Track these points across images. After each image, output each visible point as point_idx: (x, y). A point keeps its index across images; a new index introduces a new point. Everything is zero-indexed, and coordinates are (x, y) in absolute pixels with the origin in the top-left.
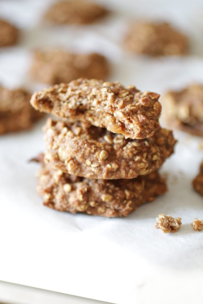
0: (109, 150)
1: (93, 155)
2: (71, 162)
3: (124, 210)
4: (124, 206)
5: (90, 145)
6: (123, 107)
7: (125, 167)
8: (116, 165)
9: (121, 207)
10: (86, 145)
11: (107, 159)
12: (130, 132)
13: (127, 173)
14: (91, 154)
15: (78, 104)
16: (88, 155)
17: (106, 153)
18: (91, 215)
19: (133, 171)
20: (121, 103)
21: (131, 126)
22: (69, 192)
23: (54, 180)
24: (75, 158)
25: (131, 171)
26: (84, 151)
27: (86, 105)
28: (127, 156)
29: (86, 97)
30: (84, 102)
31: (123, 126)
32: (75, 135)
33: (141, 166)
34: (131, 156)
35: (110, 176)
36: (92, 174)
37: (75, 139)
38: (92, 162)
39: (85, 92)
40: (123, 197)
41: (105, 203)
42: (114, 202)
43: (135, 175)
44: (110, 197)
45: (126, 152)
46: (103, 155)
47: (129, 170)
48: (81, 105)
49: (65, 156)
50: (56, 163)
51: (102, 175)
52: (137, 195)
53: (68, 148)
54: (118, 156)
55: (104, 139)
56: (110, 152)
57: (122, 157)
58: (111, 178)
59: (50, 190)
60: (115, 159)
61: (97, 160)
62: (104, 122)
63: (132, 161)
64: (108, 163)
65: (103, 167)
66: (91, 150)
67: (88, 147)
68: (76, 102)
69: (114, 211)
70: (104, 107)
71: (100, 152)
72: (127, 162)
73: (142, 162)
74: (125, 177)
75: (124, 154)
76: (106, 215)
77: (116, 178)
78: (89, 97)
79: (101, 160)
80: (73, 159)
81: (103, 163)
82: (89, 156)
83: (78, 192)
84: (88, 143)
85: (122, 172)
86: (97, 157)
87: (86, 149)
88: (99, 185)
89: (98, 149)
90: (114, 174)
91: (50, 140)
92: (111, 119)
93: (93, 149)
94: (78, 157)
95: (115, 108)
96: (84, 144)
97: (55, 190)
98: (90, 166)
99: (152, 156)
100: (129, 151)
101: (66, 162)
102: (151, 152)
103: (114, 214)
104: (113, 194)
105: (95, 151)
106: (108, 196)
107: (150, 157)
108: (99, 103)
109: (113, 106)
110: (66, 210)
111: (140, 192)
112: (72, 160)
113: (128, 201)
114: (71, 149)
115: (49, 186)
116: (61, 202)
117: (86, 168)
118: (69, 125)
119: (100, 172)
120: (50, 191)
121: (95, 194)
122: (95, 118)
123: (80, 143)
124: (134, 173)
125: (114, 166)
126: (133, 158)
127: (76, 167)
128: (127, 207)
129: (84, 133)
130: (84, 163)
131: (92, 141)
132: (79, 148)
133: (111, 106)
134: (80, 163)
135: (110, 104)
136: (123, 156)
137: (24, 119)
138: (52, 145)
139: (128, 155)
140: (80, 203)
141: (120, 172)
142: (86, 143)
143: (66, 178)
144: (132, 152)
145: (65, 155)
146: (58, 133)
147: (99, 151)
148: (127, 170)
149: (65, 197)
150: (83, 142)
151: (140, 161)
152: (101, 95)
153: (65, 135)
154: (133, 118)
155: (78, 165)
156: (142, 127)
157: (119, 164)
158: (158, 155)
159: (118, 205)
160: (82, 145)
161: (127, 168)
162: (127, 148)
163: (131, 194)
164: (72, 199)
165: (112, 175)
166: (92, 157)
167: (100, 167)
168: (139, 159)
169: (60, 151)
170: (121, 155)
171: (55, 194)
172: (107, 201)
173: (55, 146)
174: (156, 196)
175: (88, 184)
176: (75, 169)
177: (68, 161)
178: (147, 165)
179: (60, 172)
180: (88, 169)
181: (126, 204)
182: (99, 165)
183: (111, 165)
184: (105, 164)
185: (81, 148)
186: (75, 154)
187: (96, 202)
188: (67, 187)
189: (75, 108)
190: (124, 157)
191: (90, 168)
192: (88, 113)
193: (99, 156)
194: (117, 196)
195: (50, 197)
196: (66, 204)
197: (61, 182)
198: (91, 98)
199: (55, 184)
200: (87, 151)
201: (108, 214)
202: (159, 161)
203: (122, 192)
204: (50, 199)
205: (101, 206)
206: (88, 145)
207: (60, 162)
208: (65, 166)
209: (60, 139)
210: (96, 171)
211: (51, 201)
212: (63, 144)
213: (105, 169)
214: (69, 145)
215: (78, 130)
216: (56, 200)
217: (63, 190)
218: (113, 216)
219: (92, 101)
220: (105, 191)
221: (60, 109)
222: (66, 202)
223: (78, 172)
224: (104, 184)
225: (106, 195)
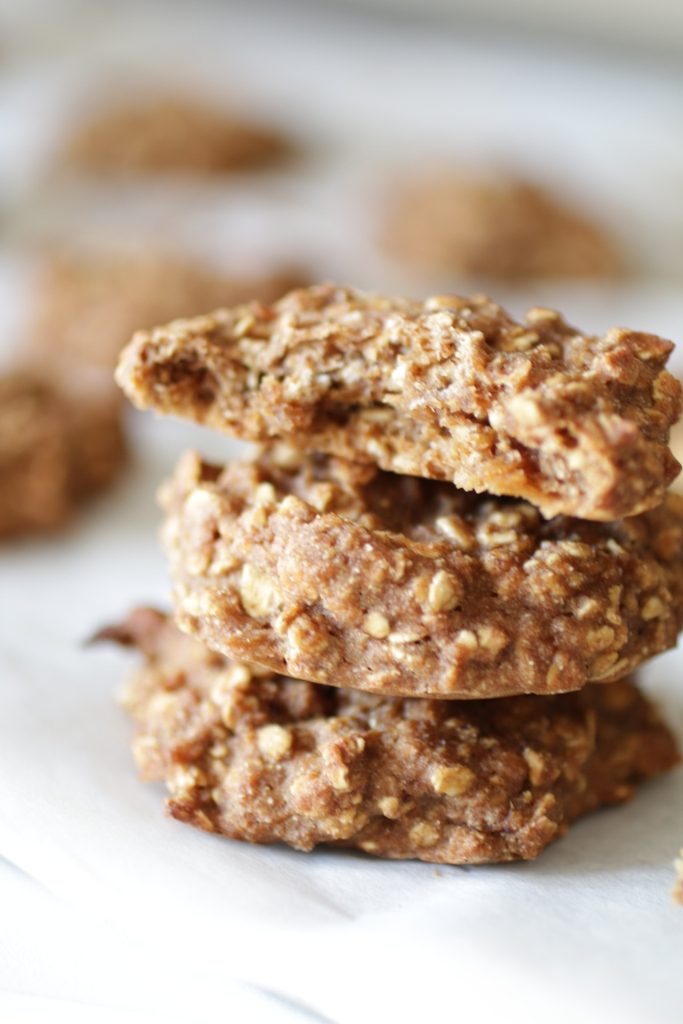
0: (467, 571)
1: (399, 592)
2: (302, 622)
3: (525, 831)
4: (527, 812)
5: (386, 548)
6: (533, 381)
7: (532, 643)
8: (497, 632)
9: (512, 821)
10: (369, 548)
11: (458, 609)
12: (562, 489)
13: (542, 668)
14: (392, 586)
15: (324, 380)
16: (379, 590)
17: (455, 582)
18: (381, 856)
19: (570, 660)
20: (521, 369)
21: (575, 459)
22: (282, 759)
23: (217, 708)
24: (317, 604)
25: (560, 661)
26: (361, 575)
27: (360, 386)
28: (542, 598)
29: (359, 355)
30: (351, 373)
31: (531, 466)
32: (312, 513)
33: (599, 641)
34: (558, 597)
35: (470, 683)
36: (394, 672)
37: (319, 522)
38: (393, 624)
39: (357, 332)
40: (517, 775)
41: (441, 800)
42: (480, 796)
43: (577, 681)
44: (466, 776)
45: (539, 582)
46: (441, 590)
47: (551, 659)
48: (336, 385)
49: (271, 603)
50: (232, 630)
51: (438, 678)
52: (570, 774)
53: (289, 564)
54: (505, 598)
56: (471, 580)
57: (520, 603)
58: (476, 694)
59: (195, 752)
60: (493, 608)
61: (419, 611)
62: (439, 456)
63: (565, 618)
64: (463, 627)
65: (441, 643)
66: (392, 571)
67: (378, 557)
68: (317, 373)
69: (481, 837)
70: (440, 389)
71: (431, 577)
72: (545, 624)
73: (606, 623)
74: (536, 685)
75: (530, 590)
76: (447, 854)
77: (494, 694)
78: (371, 353)
79: (436, 614)
80: (306, 609)
81: (442, 626)
82: (382, 595)
83: (326, 752)
84: (374, 540)
85: (522, 665)
86: (417, 600)
87: (367, 564)
88: (414, 724)
89: (420, 564)
90: (489, 672)
91: (200, 535)
92: (477, 436)
93: (401, 564)
94: (334, 604)
95: (495, 390)
96: (362, 544)
97: (218, 751)
98: (384, 640)
99: (641, 604)
100: (550, 574)
101: (278, 624)
102: (638, 582)
103: (481, 846)
104: (475, 760)
105: (409, 573)
106: (456, 769)
107: (632, 602)
108: (419, 372)
109: (485, 380)
110: (269, 840)
112: (305, 616)
113: (539, 791)
114: (305, 563)
115: (192, 733)
116: (247, 799)
117: (366, 648)
118: (277, 474)
119: (428, 666)
120: (198, 755)
121: (401, 766)
122: (398, 442)
123: (344, 540)
124: (573, 670)
125: (490, 638)
126: (566, 605)
127: (324, 644)
128: (540, 819)
129: (349, 504)
130: (359, 626)
132: (337, 561)
133: (477, 384)
134: (340, 627)
135: (469, 375)
136: (526, 595)
137: (41, 489)
138: (211, 560)
139: (547, 593)
140: (334, 803)
141: (515, 666)
142: (369, 542)
143: (266, 702)
144: (562, 580)
145: (266, 594)
146: (237, 506)
147: (424, 573)
148: (543, 658)
150: (357, 535)
151: (597, 621)
152: (425, 342)
153: (268, 512)
154: (579, 426)
155: (330, 635)
156: (619, 463)
157: (511, 629)
158: (662, 598)
159: (497, 811)
160: (352, 547)
161: (542, 649)
162: (542, 564)
163: (548, 764)
164: (298, 786)
165: (480, 678)
166: (395, 600)
167: (429, 643)
168: (594, 607)
169: (245, 579)
170: (515, 592)
171: (217, 767)
172: (452, 792)
173: (223, 562)
174: (638, 779)
175: (364, 726)
176: (317, 655)
177: (290, 621)
178: (624, 638)
179: (239, 676)
180: (375, 650)
181: (532, 804)
182: (423, 635)
183: (475, 632)
184: (450, 632)
185: (346, 561)
186: (322, 585)
187: (405, 797)
188: (274, 739)
189: (311, 398)
190: (531, 600)
191: (385, 648)
192: (367, 422)
193: (426, 594)
194: (494, 773)
195: (197, 779)
196: (269, 809)
197: (247, 717)
198: (379, 356)
199: (221, 725)
200: (375, 574)
201: (456, 848)
202: (666, 622)
203: (514, 756)
204: (198, 789)
205: (424, 818)
206: (376, 550)
207: (249, 626)
208: (273, 643)
209: (249, 530)
210: (410, 659)
211: (205, 797)
212: (260, 551)
213: (449, 651)
214: (295, 551)
215: (321, 493)
216: (223, 791)
217: (256, 748)
218: (477, 859)
219: (386, 369)
220: (441, 750)
221: (246, 404)
222: (270, 801)
223: (330, 666)
224: (433, 723)
225: (447, 765)
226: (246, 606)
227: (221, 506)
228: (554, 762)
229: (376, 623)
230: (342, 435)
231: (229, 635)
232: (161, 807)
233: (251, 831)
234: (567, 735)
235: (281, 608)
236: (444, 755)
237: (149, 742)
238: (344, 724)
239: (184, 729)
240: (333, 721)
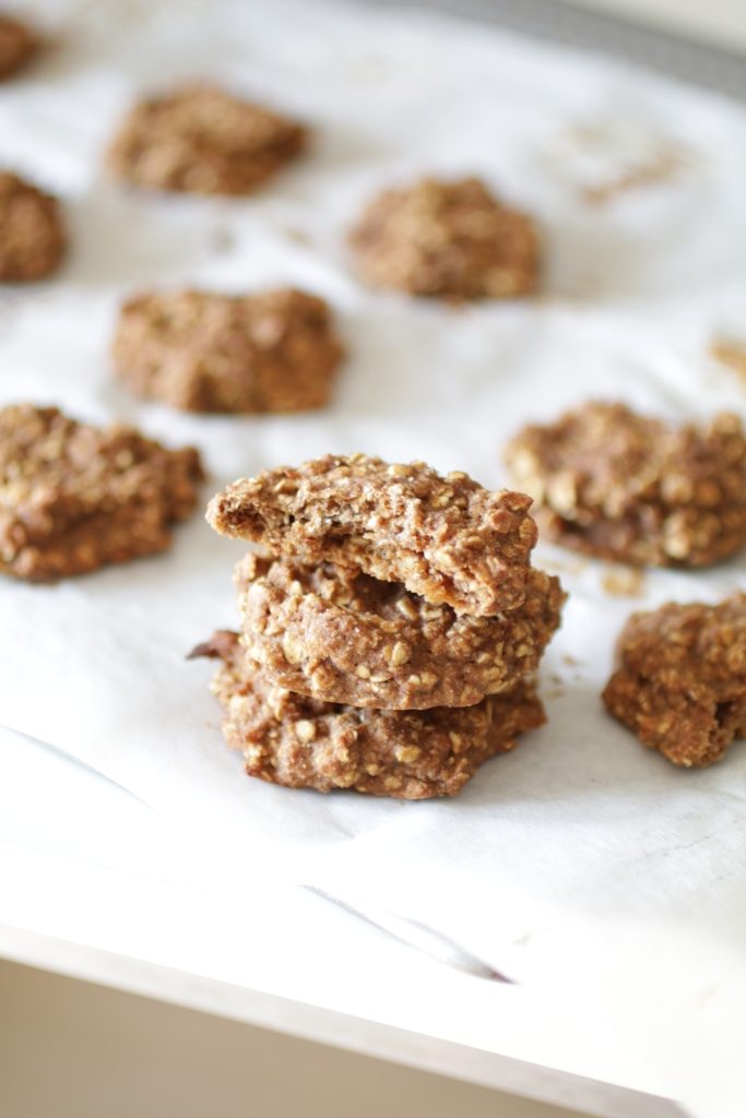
0: (414, 640)
1: (375, 655)
2: (320, 671)
3: (450, 782)
4: (451, 769)
5: (367, 629)
6: (447, 537)
7: (452, 680)
8: (431, 675)
9: (443, 775)
10: (357, 630)
11: (409, 662)
12: (466, 599)
13: (458, 693)
14: (371, 651)
15: (329, 521)
16: (364, 654)
17: (407, 647)
18: (369, 794)
19: (473, 688)
20: (442, 528)
21: (473, 586)
22: (310, 741)
23: (271, 709)
24: (328, 659)
25: (468, 689)
26: (353, 645)
27: (350, 525)
28: (458, 654)
29: (349, 506)
30: (344, 518)
31: (448, 583)
33: (490, 675)
34: (466, 653)
35: (417, 702)
36: (373, 698)
37: (328, 614)
38: (372, 671)
39: (348, 494)
40: (444, 748)
41: (402, 765)
42: (424, 763)
43: (479, 697)
44: (416, 751)
45: (455, 644)
46: (400, 653)
47: (463, 688)
48: (336, 524)
49: (301, 655)
50: (279, 672)
51: (399, 701)
52: (476, 742)
53: (311, 637)
54: (436, 654)
55: (395, 609)
56: (416, 644)
57: (446, 657)
58: (420, 708)
59: (259, 735)
60: (429, 661)
61: (386, 665)
62: (397, 570)
63: (471, 665)
64: (413, 673)
65: (400, 682)
66: (371, 643)
67: (363, 635)
68: (324, 518)
69: (425, 786)
70: (397, 534)
71: (394, 644)
72: (459, 669)
73: (494, 665)
74: (455, 702)
75: (450, 649)
76: (407, 794)
77: (430, 707)
78: (356, 508)
79: (397, 666)
80: (323, 662)
81: (400, 673)
82: (366, 656)
83: (336, 738)
84: (361, 624)
85: (447, 693)
86: (386, 659)
87: (357, 640)
88: (386, 720)
89: (387, 638)
90: (428, 696)
91: (258, 612)
92: (417, 565)
93: (376, 639)
94: (338, 660)
96: (353, 628)
97: (273, 734)
98: (367, 680)
99: (515, 648)
100: (461, 640)
101: (306, 671)
102: (513, 637)
103: (425, 791)
104: (422, 742)
105: (380, 644)
106: (410, 748)
107: (510, 650)
108: (384, 522)
109: (422, 533)
110: (306, 784)
111: (484, 732)
112: (322, 666)
113: (460, 755)
114: (321, 639)
115: (257, 723)
116: (291, 766)
117: (357, 684)
118: (303, 572)
119: (393, 695)
120: (262, 737)
121: (378, 745)
122: (373, 558)
123: (343, 625)
124: (476, 693)
125: (427, 679)
126: (471, 657)
128: (459, 775)
129: (345, 593)
130: (353, 672)
131: (366, 617)
132: (339, 638)
133: (417, 534)
134: (343, 672)
135: (413, 527)
136: (448, 652)
138: (265, 627)
139: (460, 651)
140: (341, 769)
141: (442, 693)
142: (357, 626)
143: (301, 706)
144: (469, 642)
145: (300, 651)
146: (280, 596)
147: (390, 643)
148: (459, 688)
150: (350, 622)
151: (490, 664)
152: (387, 503)
153: (299, 602)
154: (475, 566)
155: (337, 677)
156: (497, 588)
157: (439, 672)
158: (528, 644)
159: (434, 770)
160: (348, 630)
161: (458, 684)
162: (457, 634)
163: (463, 741)
164: (321, 759)
165: (423, 700)
166: (373, 659)
167: (393, 682)
168: (487, 657)
169: (286, 640)
170: (442, 650)
171: (273, 743)
172: (408, 760)
173: (271, 630)
174: (517, 734)
175: (358, 721)
176: (329, 689)
177: (313, 670)
178: (505, 672)
180: (363, 686)
181: (454, 765)
182: (390, 678)
183: (419, 676)
184: (405, 676)
185: (344, 637)
186: (331, 651)
187: (381, 764)
188: (305, 729)
189: (320, 533)
190: (451, 655)
191: (368, 685)
192: (355, 545)
193: (391, 656)
194: (432, 748)
195: (261, 752)
196: (305, 771)
197: (289, 715)
198: (360, 509)
199: (274, 719)
200: (361, 645)
201: (411, 792)
202: (531, 656)
203: (444, 737)
204: (262, 758)
205: (393, 774)
206: (361, 631)
207: (289, 670)
208: (304, 680)
209: (287, 613)
210: (382, 691)
211: (266, 763)
212: (294, 626)
213: (404, 687)
214: (314, 630)
215: (328, 588)
216: (277, 759)
217: (295, 734)
219: (364, 518)
220: (401, 736)
221: (283, 534)
222: (304, 766)
223: (337, 694)
224: (397, 719)
225: (405, 746)
226: (287, 657)
227: (270, 595)
228: (467, 739)
230: (340, 552)
231: (278, 675)
232: (241, 768)
233: (294, 783)
234: (475, 720)
235: (308, 658)
236: (403, 740)
237: (232, 726)
238: (346, 719)
239: (252, 720)
240: (339, 717)
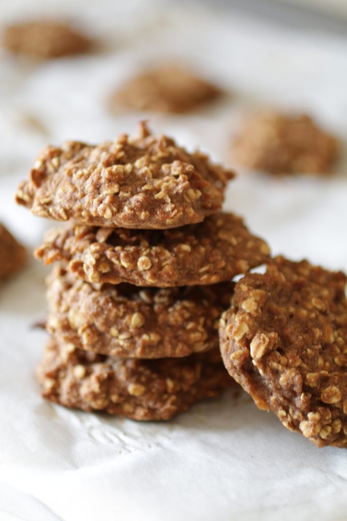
0: (148, 313)
1: (121, 320)
2: (88, 331)
3: (163, 410)
4: (164, 402)
5: (117, 304)
7: (170, 339)
8: (156, 336)
9: (159, 405)
10: (110, 304)
11: (143, 326)
13: (174, 348)
14: (119, 318)
16: (114, 320)
17: (142, 318)
18: (114, 415)
19: (184, 345)
22: (82, 379)
23: (62, 359)
24: (93, 324)
25: (180, 345)
26: (108, 314)
28: (174, 322)
33: (195, 338)
34: (180, 322)
35: (147, 353)
36: (120, 349)
37: (94, 295)
40: (163, 388)
41: (133, 397)
42: (147, 396)
44: (143, 389)
45: (173, 316)
46: (136, 320)
47: (177, 345)
49: (79, 323)
50: (64, 333)
51: (136, 352)
52: (185, 387)
53: (83, 310)
54: (161, 323)
55: (139, 296)
56: (149, 315)
57: (166, 324)
59: (54, 374)
60: (156, 326)
61: (128, 327)
63: (182, 330)
64: (145, 333)
65: (136, 339)
66: (118, 313)
67: (114, 308)
69: (147, 411)
71: (133, 315)
72: (175, 332)
73: (198, 331)
74: (171, 354)
75: (169, 319)
76: (135, 417)
79: (134, 329)
80: (91, 326)
81: (137, 333)
82: (115, 322)
83: (93, 378)
84: (113, 301)
85: (166, 347)
86: (128, 323)
87: (110, 311)
88: (127, 369)
89: (129, 310)
90: (155, 349)
93: (122, 310)
94: (99, 324)
96: (108, 303)
97: (62, 374)
98: (117, 337)
100: (177, 314)
101: (80, 331)
103: (147, 415)
104: (147, 384)
105: (125, 314)
106: (139, 386)
110: (75, 407)
111: (191, 382)
112: (89, 329)
113: (170, 395)
114: (88, 310)
115: (53, 368)
116: (69, 393)
117: (111, 340)
119: (132, 347)
120: (55, 376)
121: (119, 383)
123: (102, 302)
124: (186, 349)
125: (153, 337)
126: (183, 325)
127: (96, 339)
128: (168, 405)
130: (108, 332)
131: (121, 299)
132: (99, 309)
134: (102, 333)
136: (168, 321)
138: (60, 308)
139: (176, 321)
140: (95, 396)
141: (164, 347)
143: (79, 357)
144: (182, 315)
145: (79, 320)
146: (70, 287)
147: (130, 313)
148: (174, 344)
149: (75, 386)
150: (107, 300)
151: (195, 330)
153: (79, 289)
155: (98, 336)
157: (162, 334)
159: (153, 402)
160: (104, 304)
161: (174, 341)
162: (175, 311)
163: (175, 386)
164: (84, 390)
165: (151, 351)
166: (120, 323)
167: (133, 339)
168: (193, 326)
169: (71, 314)
170: (164, 320)
171: (61, 380)
172: (137, 394)
173: (63, 308)
175: (111, 367)
176: (94, 343)
177: (84, 330)
178: (205, 337)
179: (70, 347)
180: (114, 341)
181: (167, 400)
182: (131, 336)
183: (149, 335)
184: (140, 335)
185: (102, 309)
186: (94, 318)
187: (121, 395)
188: (79, 371)
190: (170, 323)
191: (117, 340)
193: (131, 322)
194: (153, 388)
195: (54, 384)
196: (75, 397)
197: (72, 362)
199: (63, 365)
200: (113, 314)
203: (162, 381)
204: (53, 388)
205: (128, 403)
206: (113, 305)
207: (71, 332)
208: (79, 337)
210: (126, 345)
211: (55, 391)
212: (75, 304)
213: (139, 342)
214: (85, 305)
216: (61, 389)
217: (73, 374)
218: (146, 419)
220: (135, 379)
222: (76, 394)
226: (70, 324)
228: (177, 384)
229: (114, 331)
231: (64, 335)
233: (70, 405)
235: (82, 325)
236: (136, 381)
238: (105, 367)
239: (50, 365)
240: (101, 365)
